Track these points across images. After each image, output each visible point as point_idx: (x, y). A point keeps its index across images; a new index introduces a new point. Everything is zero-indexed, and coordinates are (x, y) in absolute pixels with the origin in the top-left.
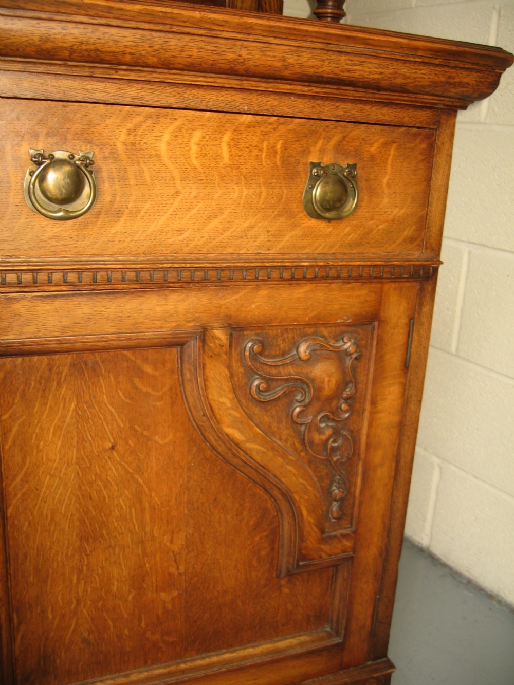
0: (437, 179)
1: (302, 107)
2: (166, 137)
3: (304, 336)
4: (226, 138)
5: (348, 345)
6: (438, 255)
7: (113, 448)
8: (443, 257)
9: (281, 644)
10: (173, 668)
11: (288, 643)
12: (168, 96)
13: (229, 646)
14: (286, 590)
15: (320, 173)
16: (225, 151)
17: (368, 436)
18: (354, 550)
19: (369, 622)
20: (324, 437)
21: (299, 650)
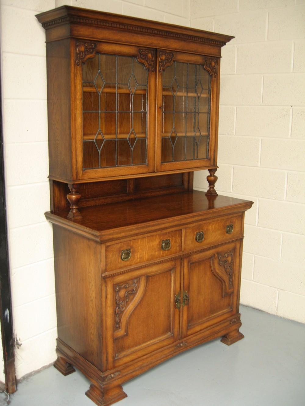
0: (243, 223)
1: (226, 217)
2: (210, 227)
3: (226, 253)
4: (217, 225)
5: (232, 253)
6: (243, 235)
7: (202, 277)
8: (244, 235)
9: (224, 311)
10: (209, 317)
11: (225, 311)
12: (211, 221)
13: (216, 312)
14: (223, 300)
15: (228, 227)
16: (217, 227)
17: (235, 269)
18: (233, 291)
19: (236, 305)
20: (229, 270)
21: (226, 312)
